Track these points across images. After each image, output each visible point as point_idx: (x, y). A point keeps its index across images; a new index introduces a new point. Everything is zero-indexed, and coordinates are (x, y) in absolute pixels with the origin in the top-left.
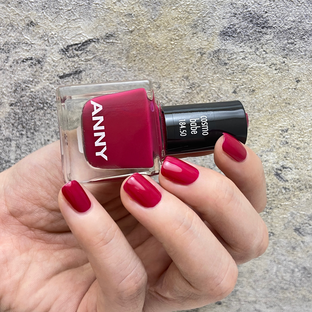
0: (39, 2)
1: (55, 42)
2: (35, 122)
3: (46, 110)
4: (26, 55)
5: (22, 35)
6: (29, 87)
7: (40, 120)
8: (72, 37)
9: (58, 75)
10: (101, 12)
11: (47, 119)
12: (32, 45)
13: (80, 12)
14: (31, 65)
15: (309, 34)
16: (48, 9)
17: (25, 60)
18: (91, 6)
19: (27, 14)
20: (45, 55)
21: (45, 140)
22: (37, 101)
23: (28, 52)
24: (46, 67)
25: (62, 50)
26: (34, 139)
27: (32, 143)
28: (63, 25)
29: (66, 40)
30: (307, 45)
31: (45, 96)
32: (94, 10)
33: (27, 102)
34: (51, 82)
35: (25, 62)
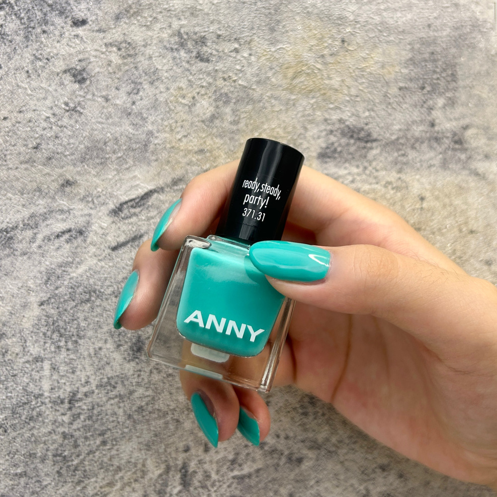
0: (76, 154)
1: (103, 202)
2: (79, 324)
3: (93, 301)
4: (62, 226)
5: (56, 200)
6: (67, 272)
7: (85, 320)
8: (127, 191)
9: (109, 247)
11: (97, 316)
12: (70, 211)
13: (135, 157)
14: (70, 239)
16: (90, 160)
17: (60, 234)
18: (148, 148)
19: (60, 171)
20: (89, 222)
21: (95, 349)
22: (81, 289)
23: (65, 221)
24: (91, 237)
25: (113, 210)
26: (78, 351)
27: (75, 358)
28: (112, 178)
29: (118, 196)
31: (91, 281)
33: (66, 294)
34: (100, 258)
35: (61, 236)
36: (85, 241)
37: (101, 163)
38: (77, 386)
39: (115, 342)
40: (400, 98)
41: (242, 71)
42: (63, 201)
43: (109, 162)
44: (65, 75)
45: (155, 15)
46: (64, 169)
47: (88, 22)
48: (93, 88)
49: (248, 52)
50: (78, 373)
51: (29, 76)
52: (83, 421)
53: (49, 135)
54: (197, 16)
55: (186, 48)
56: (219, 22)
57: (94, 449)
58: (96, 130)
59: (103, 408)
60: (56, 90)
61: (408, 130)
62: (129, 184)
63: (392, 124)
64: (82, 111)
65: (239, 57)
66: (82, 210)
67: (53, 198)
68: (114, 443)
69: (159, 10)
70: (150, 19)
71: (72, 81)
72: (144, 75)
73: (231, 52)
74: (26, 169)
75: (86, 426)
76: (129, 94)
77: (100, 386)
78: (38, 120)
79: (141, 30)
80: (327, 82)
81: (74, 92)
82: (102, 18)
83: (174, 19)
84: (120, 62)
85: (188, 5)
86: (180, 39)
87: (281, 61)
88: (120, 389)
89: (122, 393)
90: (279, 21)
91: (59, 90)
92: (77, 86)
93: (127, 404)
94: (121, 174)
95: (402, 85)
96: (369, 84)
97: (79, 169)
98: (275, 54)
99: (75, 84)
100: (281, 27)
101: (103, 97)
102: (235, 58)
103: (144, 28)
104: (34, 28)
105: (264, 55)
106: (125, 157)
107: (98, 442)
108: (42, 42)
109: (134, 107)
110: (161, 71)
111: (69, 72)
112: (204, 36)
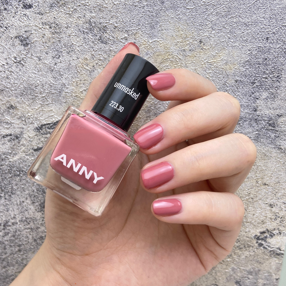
0: (18, 90)
1: (31, 122)
2: (12, 187)
3: (21, 177)
4: (6, 132)
5: (4, 116)
6: (8, 158)
7: (16, 185)
8: (46, 118)
9: (32, 148)
10: (70, 99)
11: (23, 184)
12: (12, 124)
13: (53, 98)
14: (10, 140)
15: (244, 120)
16: (26, 96)
17: (5, 136)
18: (62, 94)
19: (8, 99)
20: (22, 132)
21: (20, 201)
22: (15, 169)
23: (8, 129)
24: (23, 141)
25: (37, 128)
26: (11, 200)
27: (9, 204)
28: (38, 109)
29: (40, 120)
30: (242, 129)
31: (21, 165)
32: (64, 97)
33: (6, 170)
34: (27, 154)
35: (6, 137)
36: (19, 143)
37: (32, 98)
38: (9, 218)
39: (32, 200)
42: (8, 117)
43: (36, 98)
44: (16, 39)
46: (10, 98)
48: (32, 51)
50: (10, 212)
52: (10, 237)
54: (103, 11)
55: (93, 32)
56: (117, 18)
57: (14, 253)
58: (31, 77)
59: (22, 233)
60: (10, 48)
62: (47, 114)
64: (24, 64)
66: (18, 124)
67: (2, 115)
68: (25, 252)
71: (19, 44)
75: (11, 240)
76: (53, 57)
77: (21, 221)
79: (66, 16)
81: (20, 51)
83: (88, 11)
84: (50, 35)
87: (154, 49)
88: (32, 225)
89: (32, 227)
91: (12, 48)
92: (23, 47)
93: (34, 234)
94: (43, 107)
95: (238, 78)
96: (214, 74)
97: (19, 100)
98: (151, 44)
99: (21, 46)
100: (158, 26)
101: (37, 57)
106: (46, 97)
107: (17, 249)
109: (55, 66)
110: (75, 46)
111: (18, 37)
112: (106, 26)
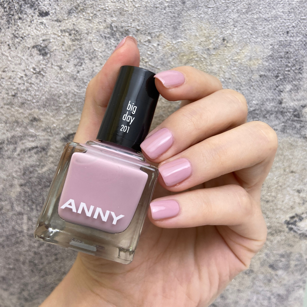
36: (46, 154)
37: (56, 109)
40: (260, 82)
41: (152, 56)
42: (32, 130)
43: (61, 109)
44: (33, 49)
45: (95, 12)
46: (33, 111)
47: (49, 14)
48: (52, 60)
49: (157, 43)
51: (10, 48)
53: (22, 88)
54: (124, 15)
55: (115, 37)
56: (139, 21)
58: (53, 88)
60: (27, 59)
61: (263, 104)
62: (73, 123)
63: (252, 100)
64: (44, 74)
65: (150, 46)
67: (26, 128)
69: (98, 9)
70: (91, 15)
71: (38, 54)
72: (86, 53)
73: (145, 42)
74: (8, 109)
76: (75, 65)
78: (15, 77)
79: (85, 22)
80: (209, 67)
81: (39, 61)
82: (59, 12)
83: (108, 16)
84: (70, 43)
85: (118, 6)
86: (111, 31)
87: (178, 51)
90: (180, 22)
91: (30, 59)
92: (41, 57)
94: (68, 117)
95: (262, 73)
96: (239, 71)
97: (42, 111)
98: (175, 45)
100: (181, 27)
101: (58, 66)
102: (147, 46)
103: (87, 21)
104: (13, 15)
105: (168, 46)
106: (71, 107)
108: (18, 26)
109: (78, 74)
110: (97, 52)
111: (36, 47)
112: (128, 30)
